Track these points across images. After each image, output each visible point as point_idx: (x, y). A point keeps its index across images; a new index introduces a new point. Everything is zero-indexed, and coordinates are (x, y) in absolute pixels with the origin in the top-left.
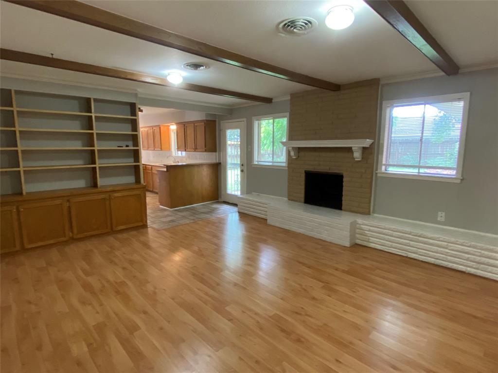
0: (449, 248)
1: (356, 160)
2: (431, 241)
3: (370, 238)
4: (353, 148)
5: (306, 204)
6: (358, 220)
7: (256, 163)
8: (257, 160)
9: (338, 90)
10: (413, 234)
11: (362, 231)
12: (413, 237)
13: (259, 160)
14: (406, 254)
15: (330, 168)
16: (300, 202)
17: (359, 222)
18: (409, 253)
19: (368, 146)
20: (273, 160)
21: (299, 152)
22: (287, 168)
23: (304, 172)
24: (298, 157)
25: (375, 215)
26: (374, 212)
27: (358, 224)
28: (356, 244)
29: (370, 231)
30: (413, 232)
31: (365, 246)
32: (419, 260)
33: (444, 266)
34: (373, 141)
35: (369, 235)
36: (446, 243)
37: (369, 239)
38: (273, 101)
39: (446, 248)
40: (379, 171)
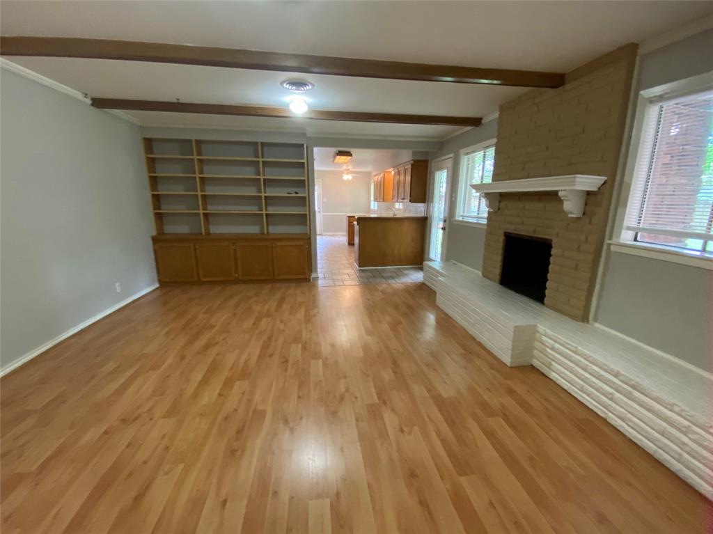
0: (690, 436)
1: (570, 216)
2: (658, 407)
3: (553, 363)
4: (560, 194)
5: (500, 286)
6: (539, 325)
7: (461, 219)
8: (461, 214)
9: (561, 86)
10: (621, 378)
11: (542, 346)
12: (620, 383)
13: (465, 214)
14: (607, 414)
15: (535, 232)
16: (495, 281)
17: (541, 330)
18: (610, 414)
19: (596, 189)
20: (478, 214)
21: (500, 202)
22: (486, 227)
23: (503, 234)
24: (499, 209)
25: (597, 325)
26: (596, 320)
27: (538, 332)
28: (532, 367)
29: (553, 349)
30: (622, 375)
31: (543, 375)
32: (624, 436)
33: (672, 469)
34: (605, 178)
35: (551, 356)
36: (686, 423)
37: (551, 364)
38: (483, 122)
39: (685, 434)
40: (614, 240)
